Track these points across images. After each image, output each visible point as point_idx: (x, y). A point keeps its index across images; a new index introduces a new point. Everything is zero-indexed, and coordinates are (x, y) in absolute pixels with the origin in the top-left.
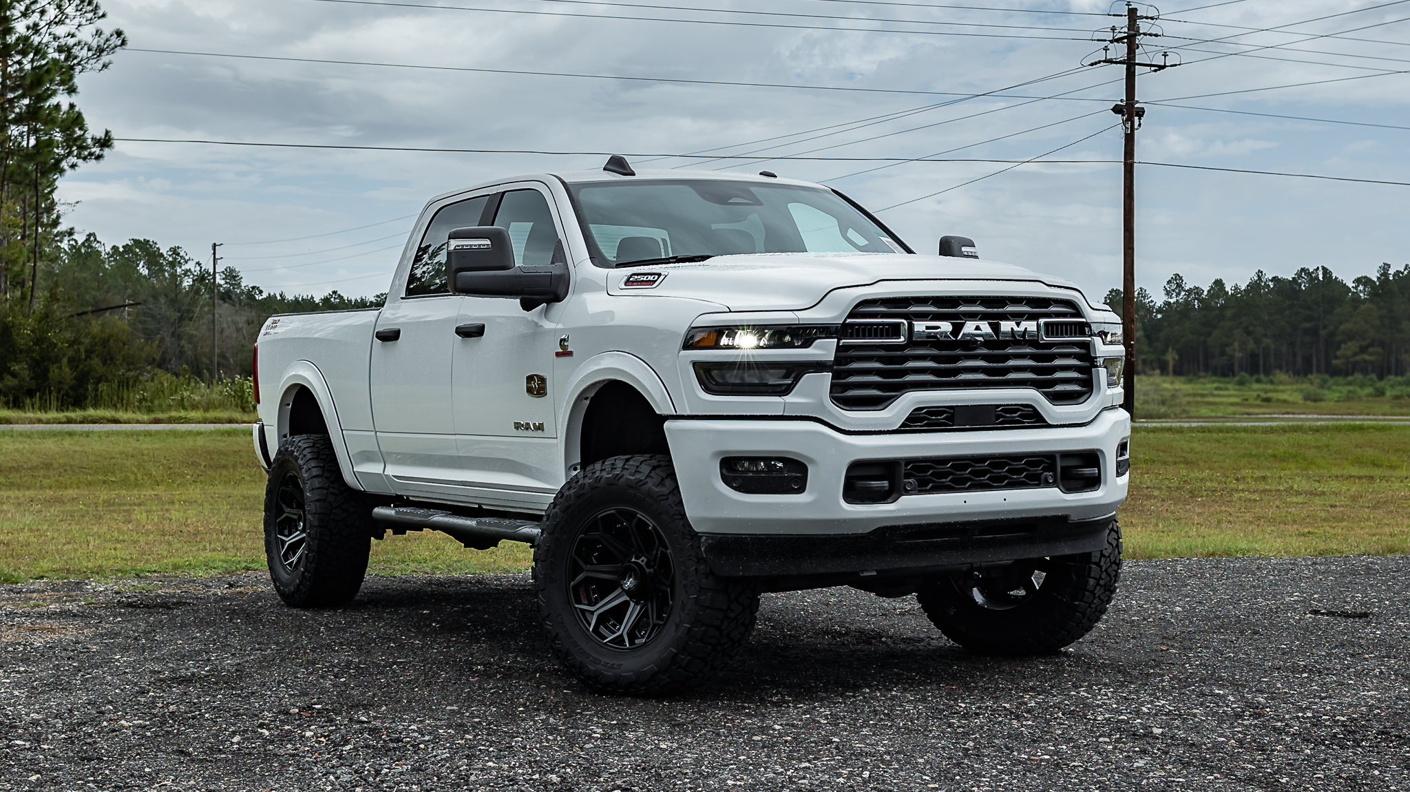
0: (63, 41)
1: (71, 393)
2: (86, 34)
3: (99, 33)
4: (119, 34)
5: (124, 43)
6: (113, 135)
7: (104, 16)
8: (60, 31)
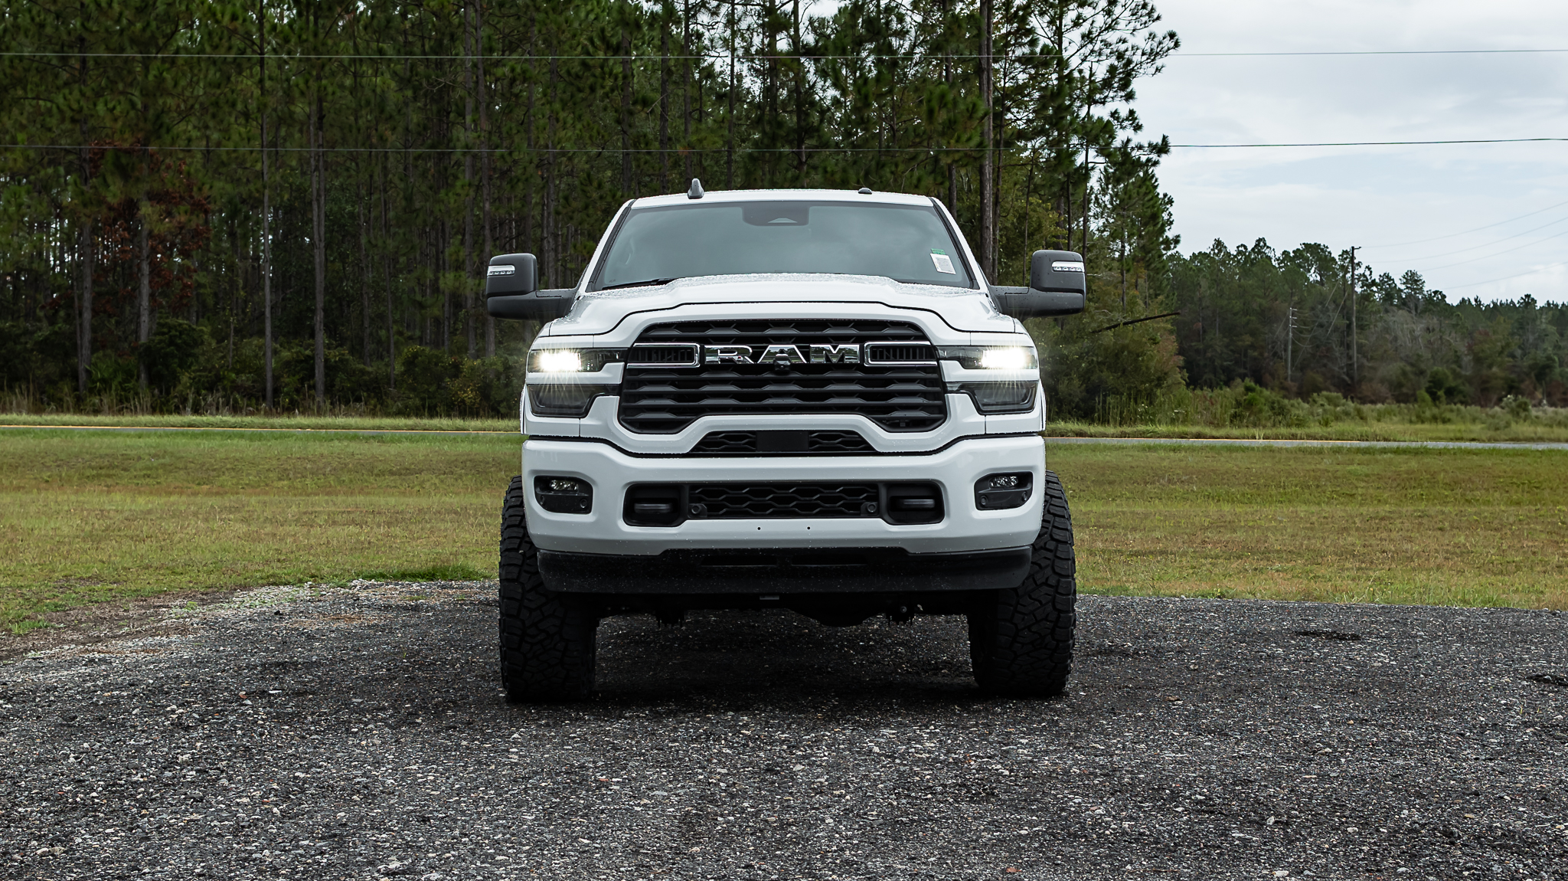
0: (1114, 47)
1: (1082, 405)
2: (1140, 40)
3: (1152, 36)
4: (1172, 35)
5: (1177, 45)
6: (1171, 141)
7: (1158, 18)
8: (1112, 37)
